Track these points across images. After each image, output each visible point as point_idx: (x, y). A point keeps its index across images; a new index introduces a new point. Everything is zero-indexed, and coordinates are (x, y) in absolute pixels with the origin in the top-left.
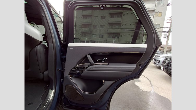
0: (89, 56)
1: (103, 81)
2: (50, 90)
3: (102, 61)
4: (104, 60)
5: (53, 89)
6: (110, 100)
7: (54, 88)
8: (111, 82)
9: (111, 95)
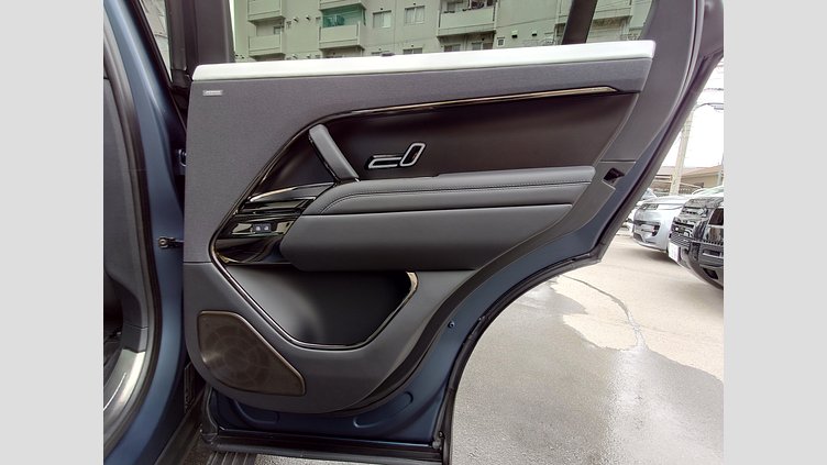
0: (320, 135)
1: (412, 276)
2: (125, 353)
3: (399, 161)
4: (409, 160)
5: (142, 344)
6: (451, 386)
7: (145, 338)
8: (453, 280)
9: (458, 363)
